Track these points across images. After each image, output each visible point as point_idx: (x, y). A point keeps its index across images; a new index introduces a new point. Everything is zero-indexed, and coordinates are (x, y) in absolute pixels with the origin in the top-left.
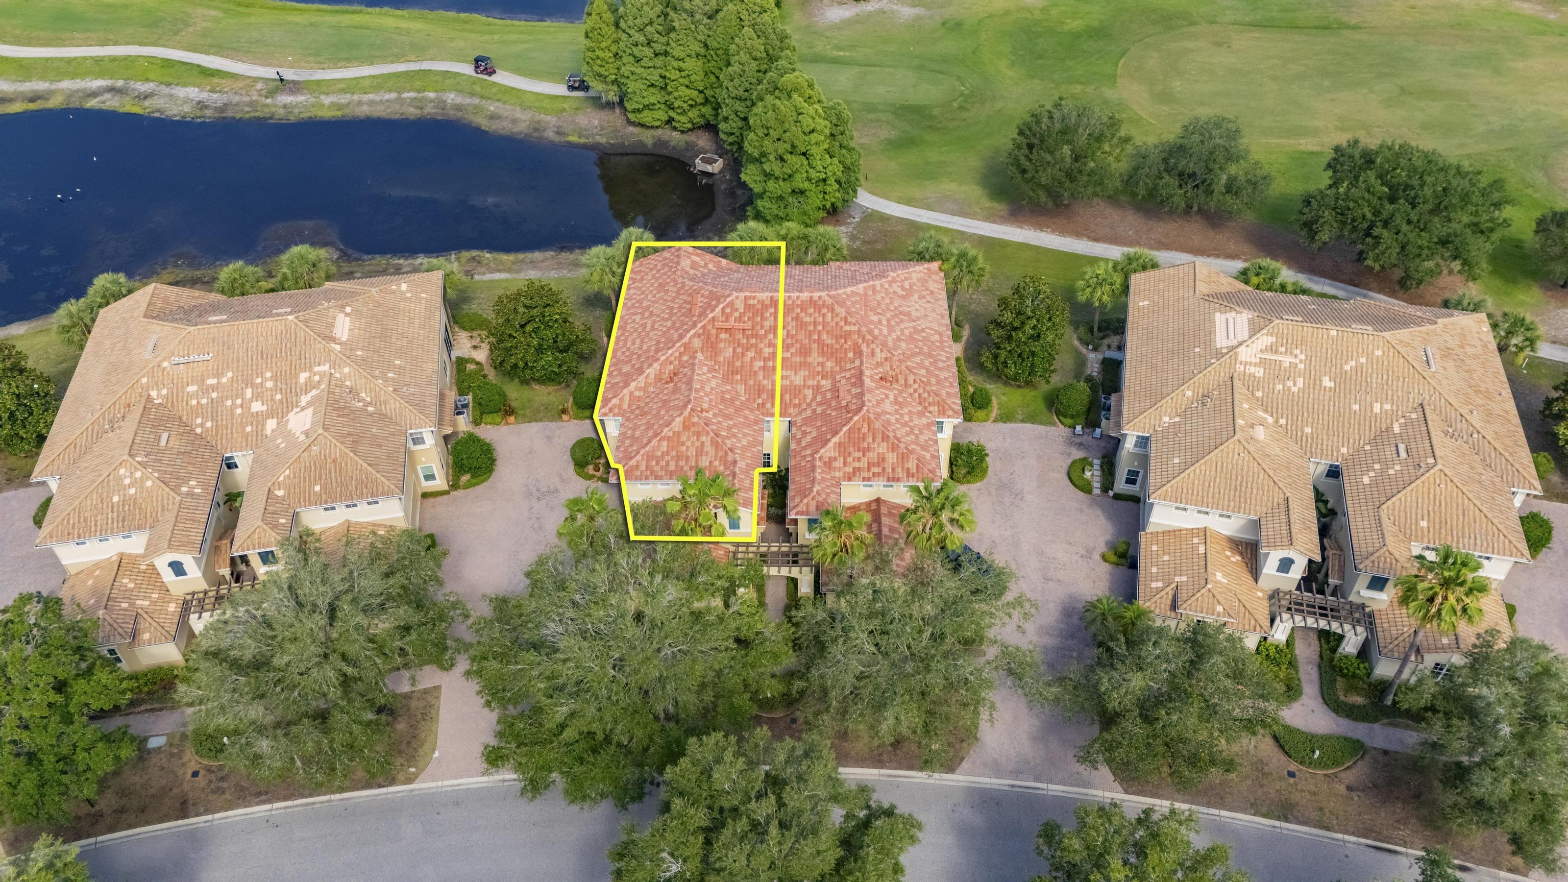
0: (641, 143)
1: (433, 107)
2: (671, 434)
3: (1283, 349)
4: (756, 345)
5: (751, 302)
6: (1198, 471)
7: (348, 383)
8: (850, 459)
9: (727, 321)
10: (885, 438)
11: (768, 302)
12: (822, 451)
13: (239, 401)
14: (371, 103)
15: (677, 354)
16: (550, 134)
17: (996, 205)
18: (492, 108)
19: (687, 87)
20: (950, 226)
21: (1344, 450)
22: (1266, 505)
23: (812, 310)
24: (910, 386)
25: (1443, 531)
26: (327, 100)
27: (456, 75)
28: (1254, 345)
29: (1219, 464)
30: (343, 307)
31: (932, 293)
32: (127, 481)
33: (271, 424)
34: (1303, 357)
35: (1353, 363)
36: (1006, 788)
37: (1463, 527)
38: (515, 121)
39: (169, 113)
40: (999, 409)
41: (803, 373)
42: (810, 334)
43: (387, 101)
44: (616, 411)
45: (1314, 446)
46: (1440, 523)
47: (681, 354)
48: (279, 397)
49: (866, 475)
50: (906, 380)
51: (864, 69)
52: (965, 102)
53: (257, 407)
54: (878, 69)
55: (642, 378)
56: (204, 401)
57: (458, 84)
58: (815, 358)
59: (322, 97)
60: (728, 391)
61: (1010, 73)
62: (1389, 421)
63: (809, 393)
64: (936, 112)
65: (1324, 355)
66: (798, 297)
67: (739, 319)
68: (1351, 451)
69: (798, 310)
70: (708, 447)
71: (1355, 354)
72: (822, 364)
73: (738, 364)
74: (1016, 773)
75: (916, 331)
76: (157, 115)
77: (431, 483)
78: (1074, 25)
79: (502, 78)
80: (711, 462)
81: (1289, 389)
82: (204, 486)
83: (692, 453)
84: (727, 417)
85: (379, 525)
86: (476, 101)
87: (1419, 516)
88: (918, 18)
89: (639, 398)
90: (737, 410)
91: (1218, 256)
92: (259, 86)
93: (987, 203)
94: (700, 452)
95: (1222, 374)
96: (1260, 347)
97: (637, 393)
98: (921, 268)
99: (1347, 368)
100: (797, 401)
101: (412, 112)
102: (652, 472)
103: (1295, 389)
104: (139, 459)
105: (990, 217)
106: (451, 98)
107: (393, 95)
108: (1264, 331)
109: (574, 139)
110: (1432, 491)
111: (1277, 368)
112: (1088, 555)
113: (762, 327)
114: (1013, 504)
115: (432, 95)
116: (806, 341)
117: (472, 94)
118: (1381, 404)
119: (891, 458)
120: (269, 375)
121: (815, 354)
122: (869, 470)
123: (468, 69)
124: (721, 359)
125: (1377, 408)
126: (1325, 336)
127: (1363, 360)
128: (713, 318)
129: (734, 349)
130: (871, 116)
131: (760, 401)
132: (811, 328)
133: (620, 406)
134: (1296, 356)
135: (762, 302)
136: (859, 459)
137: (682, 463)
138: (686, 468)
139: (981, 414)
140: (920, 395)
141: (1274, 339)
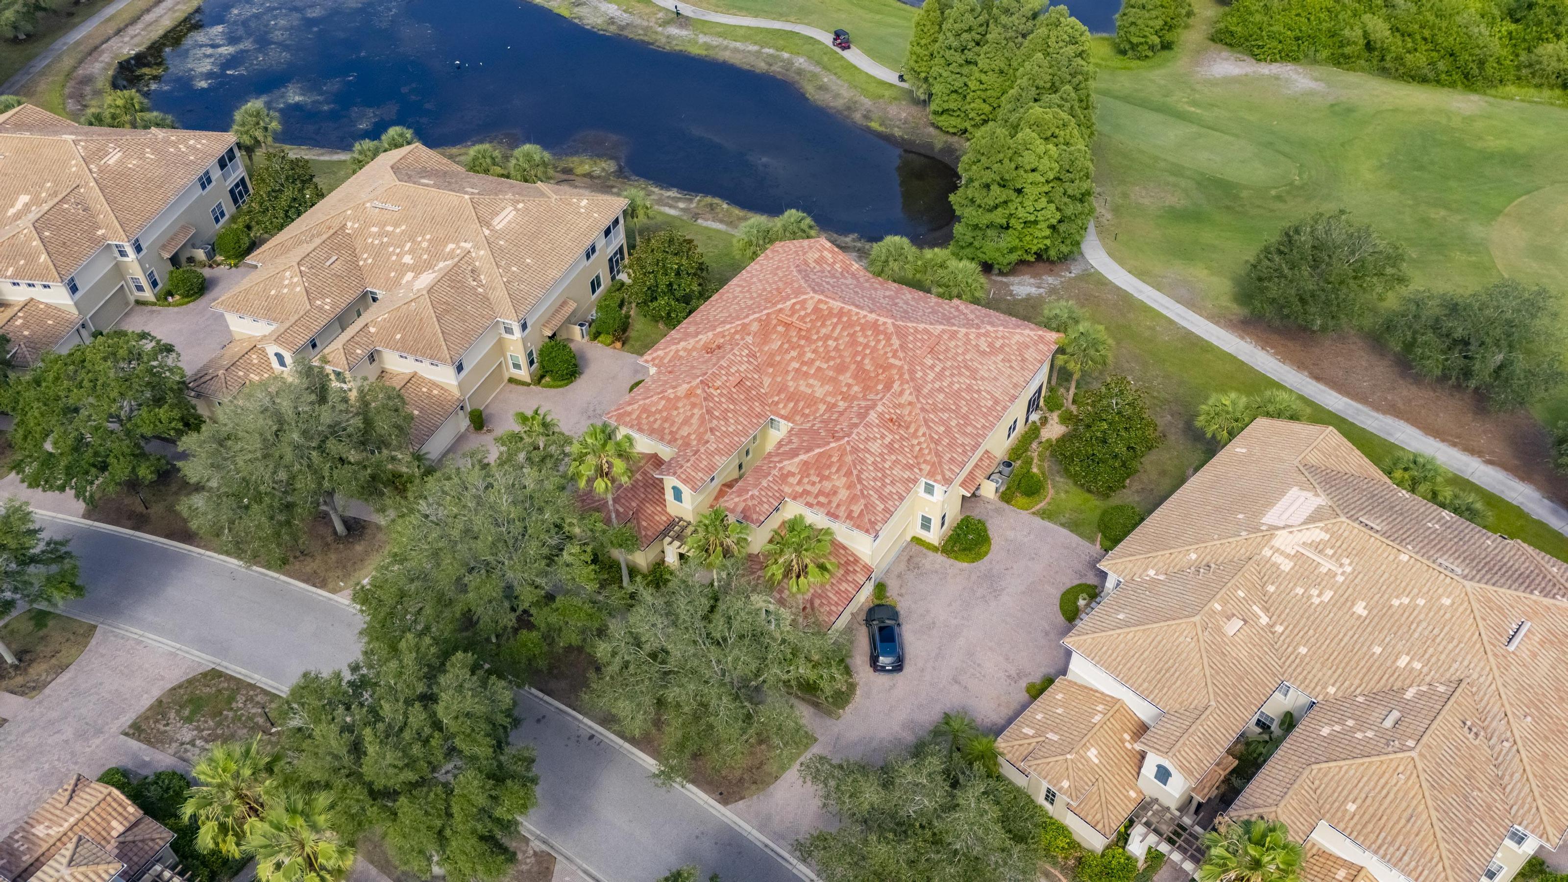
0: (931, 146)
1: (781, 67)
2: (672, 396)
3: (1330, 552)
4: (803, 346)
5: (822, 306)
6: (1131, 635)
7: (477, 264)
8: (806, 480)
9: (791, 316)
10: (849, 474)
11: (835, 311)
12: (786, 463)
13: (398, 251)
14: (736, 50)
15: (733, 331)
16: (857, 116)
17: (1235, 306)
18: (826, 80)
19: (984, 101)
20: (1164, 312)
21: (1331, 690)
22: (1181, 703)
23: (869, 333)
24: (917, 437)
25: (1370, 827)
26: (702, 39)
27: (818, 42)
28: (1300, 535)
29: (1159, 638)
30: (518, 202)
31: (1024, 360)
32: (286, 282)
33: (409, 276)
34: (1349, 569)
35: (1406, 601)
36: (758, 844)
37: (1398, 833)
38: (837, 96)
39: (585, 21)
40: (1049, 504)
41: (828, 388)
42: (857, 353)
43: (749, 52)
44: (657, 362)
45: (1299, 670)
46: (1373, 816)
47: (736, 332)
48: (425, 257)
49: (810, 499)
50: (916, 430)
51: (1203, 131)
52: (1288, 192)
53: (408, 259)
54: (1218, 134)
55: (692, 341)
56: (377, 242)
57: (813, 51)
58: (846, 378)
59: (701, 36)
60: (753, 379)
61: (1368, 176)
62: (1408, 682)
63: (822, 407)
64: (1244, 194)
65: (1376, 577)
66: (865, 316)
67: (802, 319)
68: (1340, 694)
69: (858, 328)
70: (695, 421)
71: (1416, 591)
72: (849, 386)
73: (778, 358)
74: (778, 837)
75: (969, 389)
76: (576, 21)
77: (517, 371)
78: (1494, 144)
79: (853, 56)
80: (689, 434)
81: (1310, 597)
82: (333, 305)
83: (679, 420)
84: (733, 401)
85: (438, 386)
86: (817, 70)
87: (1351, 797)
88: (1312, 93)
89: (681, 358)
90: (748, 399)
91: (1454, 445)
92: (660, 15)
93: (1226, 302)
94: (686, 422)
95: (1243, 550)
96: (1304, 540)
97: (681, 353)
98: (1032, 333)
99: (1396, 602)
100: (807, 411)
101: (761, 66)
102: (639, 424)
103: (1316, 601)
104: (303, 268)
105: (1217, 318)
106: (800, 62)
107: (756, 48)
108: (1321, 524)
109: (875, 125)
110: (1387, 775)
111: (1311, 568)
112: (1014, 679)
113: (818, 332)
114: (984, 597)
115: (786, 55)
116: (848, 360)
117: (818, 63)
118: (1411, 659)
119: (843, 494)
120: (428, 237)
121: (848, 375)
122: (816, 497)
123: (827, 39)
124: (766, 349)
125: (1403, 661)
126: (1391, 558)
127: (1421, 602)
128: (781, 310)
129: (783, 343)
130: (1172, 179)
131: (776, 399)
132: (860, 349)
133: (662, 359)
134: (1341, 565)
135: (830, 309)
136: (814, 484)
137: (666, 425)
138: (667, 431)
139: (1021, 500)
140: (921, 449)
141: (1328, 536)
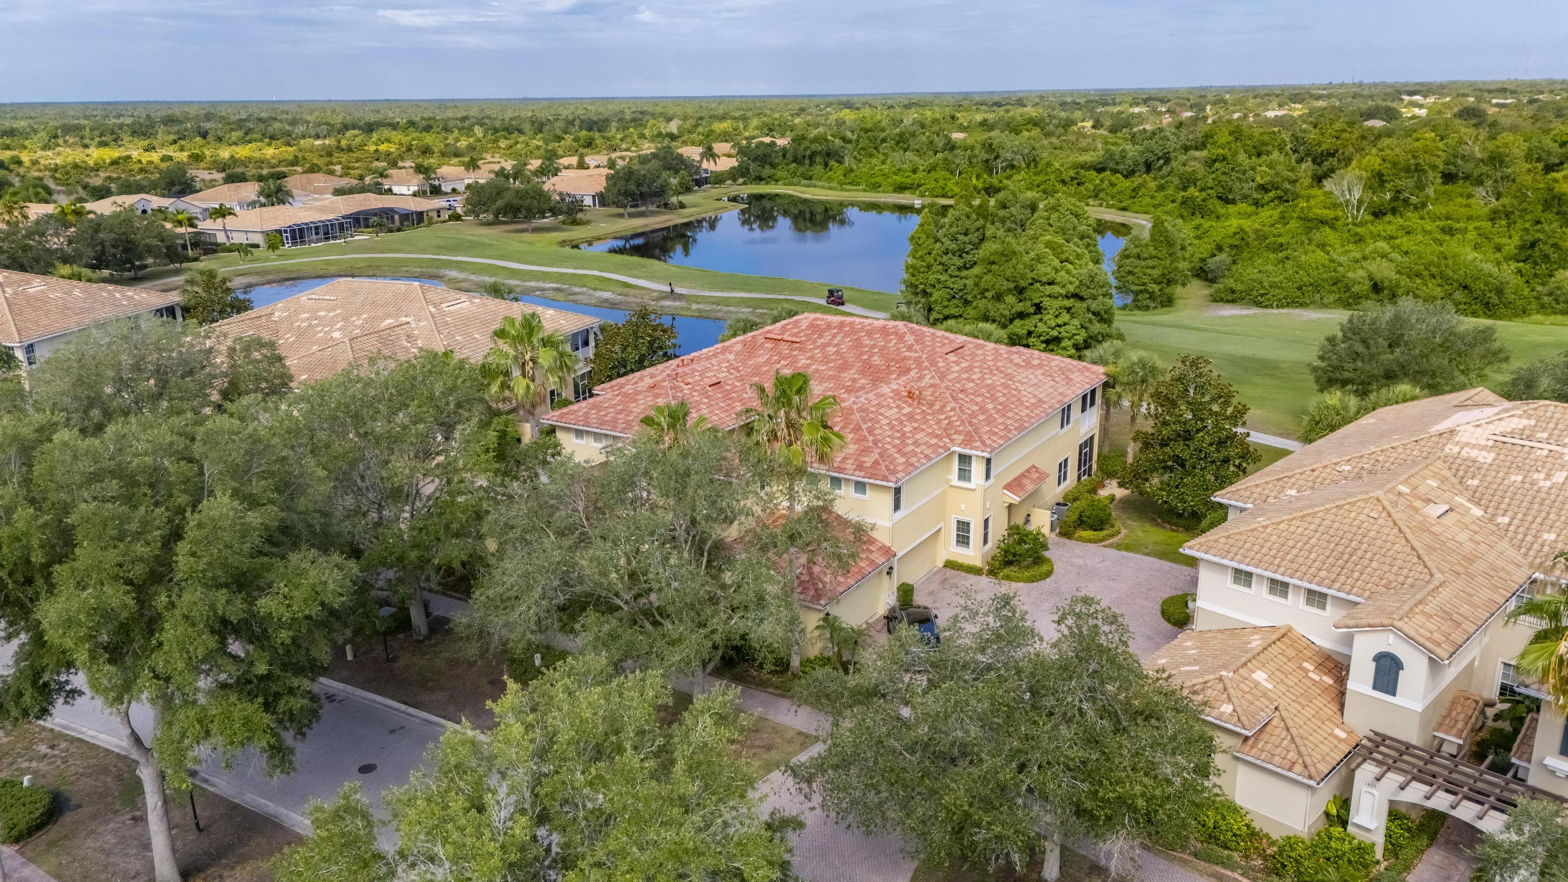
2: (630, 391)
3: (1543, 435)
4: (796, 356)
5: (819, 322)
7: (416, 332)
9: (781, 334)
10: (856, 429)
11: (835, 324)
13: (327, 329)
14: (729, 312)
23: (877, 336)
24: (944, 413)
28: (1491, 426)
30: (474, 298)
31: (1069, 379)
40: (1124, 539)
41: (828, 384)
42: (862, 353)
43: (742, 312)
48: (357, 331)
50: (943, 407)
53: (336, 335)
56: (304, 325)
58: (850, 375)
59: (694, 305)
60: (733, 385)
67: (795, 334)
69: (863, 334)
72: (854, 380)
73: (765, 368)
81: (1534, 482)
83: (638, 410)
84: (708, 396)
90: (727, 398)
92: (654, 294)
95: (1416, 452)
96: (1500, 430)
102: (586, 419)
103: (1546, 484)
108: (1518, 412)
116: (852, 360)
120: (365, 316)
121: (852, 372)
124: (751, 362)
129: (771, 356)
132: (866, 349)
135: (829, 323)
137: (621, 416)
138: (621, 421)
139: (1087, 533)
140: (950, 422)
141: (1533, 422)
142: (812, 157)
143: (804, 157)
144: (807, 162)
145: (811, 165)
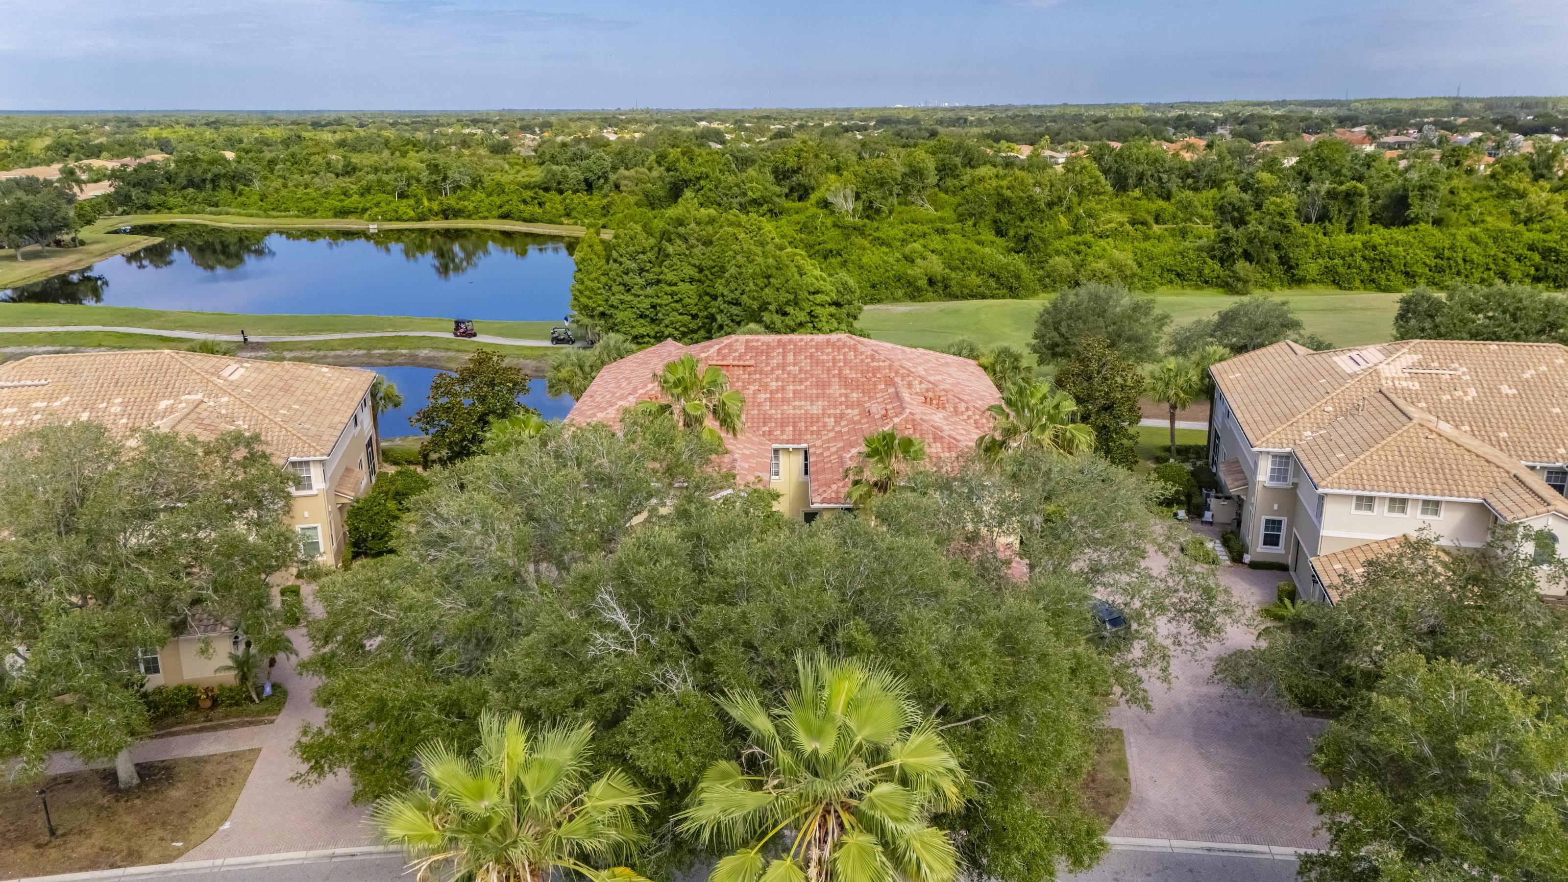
3: (1436, 365)
4: (761, 379)
5: (755, 344)
7: (223, 411)
9: (723, 360)
10: (938, 439)
11: (774, 344)
12: (854, 451)
14: (339, 357)
19: (679, 313)
21: (1561, 451)
22: (1487, 486)
23: (829, 350)
26: (289, 355)
28: (1397, 363)
29: (1403, 448)
30: (241, 362)
34: (1465, 370)
35: (1533, 372)
41: (821, 403)
43: (355, 355)
45: (1519, 448)
50: (956, 408)
57: (434, 343)
59: (285, 353)
63: (830, 421)
65: (1491, 366)
67: (739, 359)
69: (813, 351)
71: (1530, 364)
72: (846, 395)
81: (1460, 399)
95: (1366, 390)
96: (1404, 365)
99: (1526, 376)
100: (815, 429)
101: (380, 362)
103: (1468, 399)
106: (426, 352)
107: (362, 352)
108: (1405, 350)
111: (1436, 380)
113: (768, 364)
115: (404, 351)
116: (824, 376)
121: (835, 387)
123: (447, 333)
126: (1485, 350)
127: (1543, 369)
131: (766, 429)
132: (829, 365)
134: (1455, 370)
135: (767, 344)
140: (976, 421)
142: (215, 181)
143: (204, 181)
144: (209, 186)
145: (214, 189)
